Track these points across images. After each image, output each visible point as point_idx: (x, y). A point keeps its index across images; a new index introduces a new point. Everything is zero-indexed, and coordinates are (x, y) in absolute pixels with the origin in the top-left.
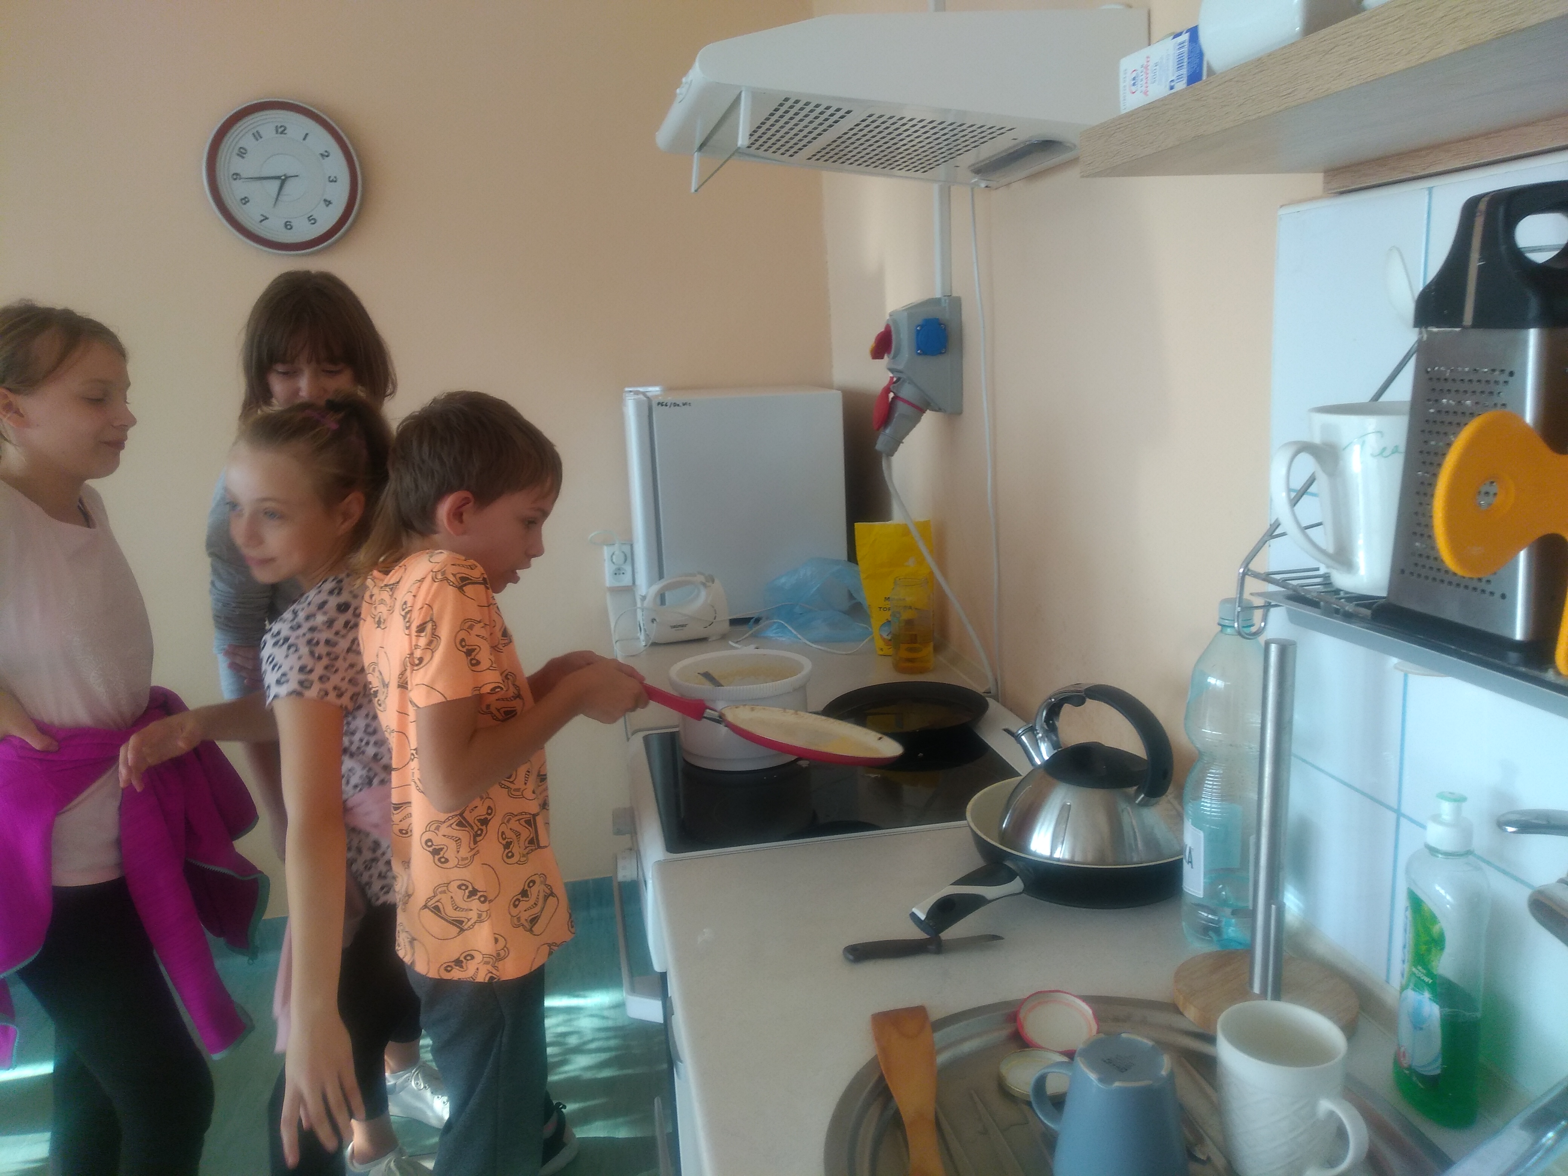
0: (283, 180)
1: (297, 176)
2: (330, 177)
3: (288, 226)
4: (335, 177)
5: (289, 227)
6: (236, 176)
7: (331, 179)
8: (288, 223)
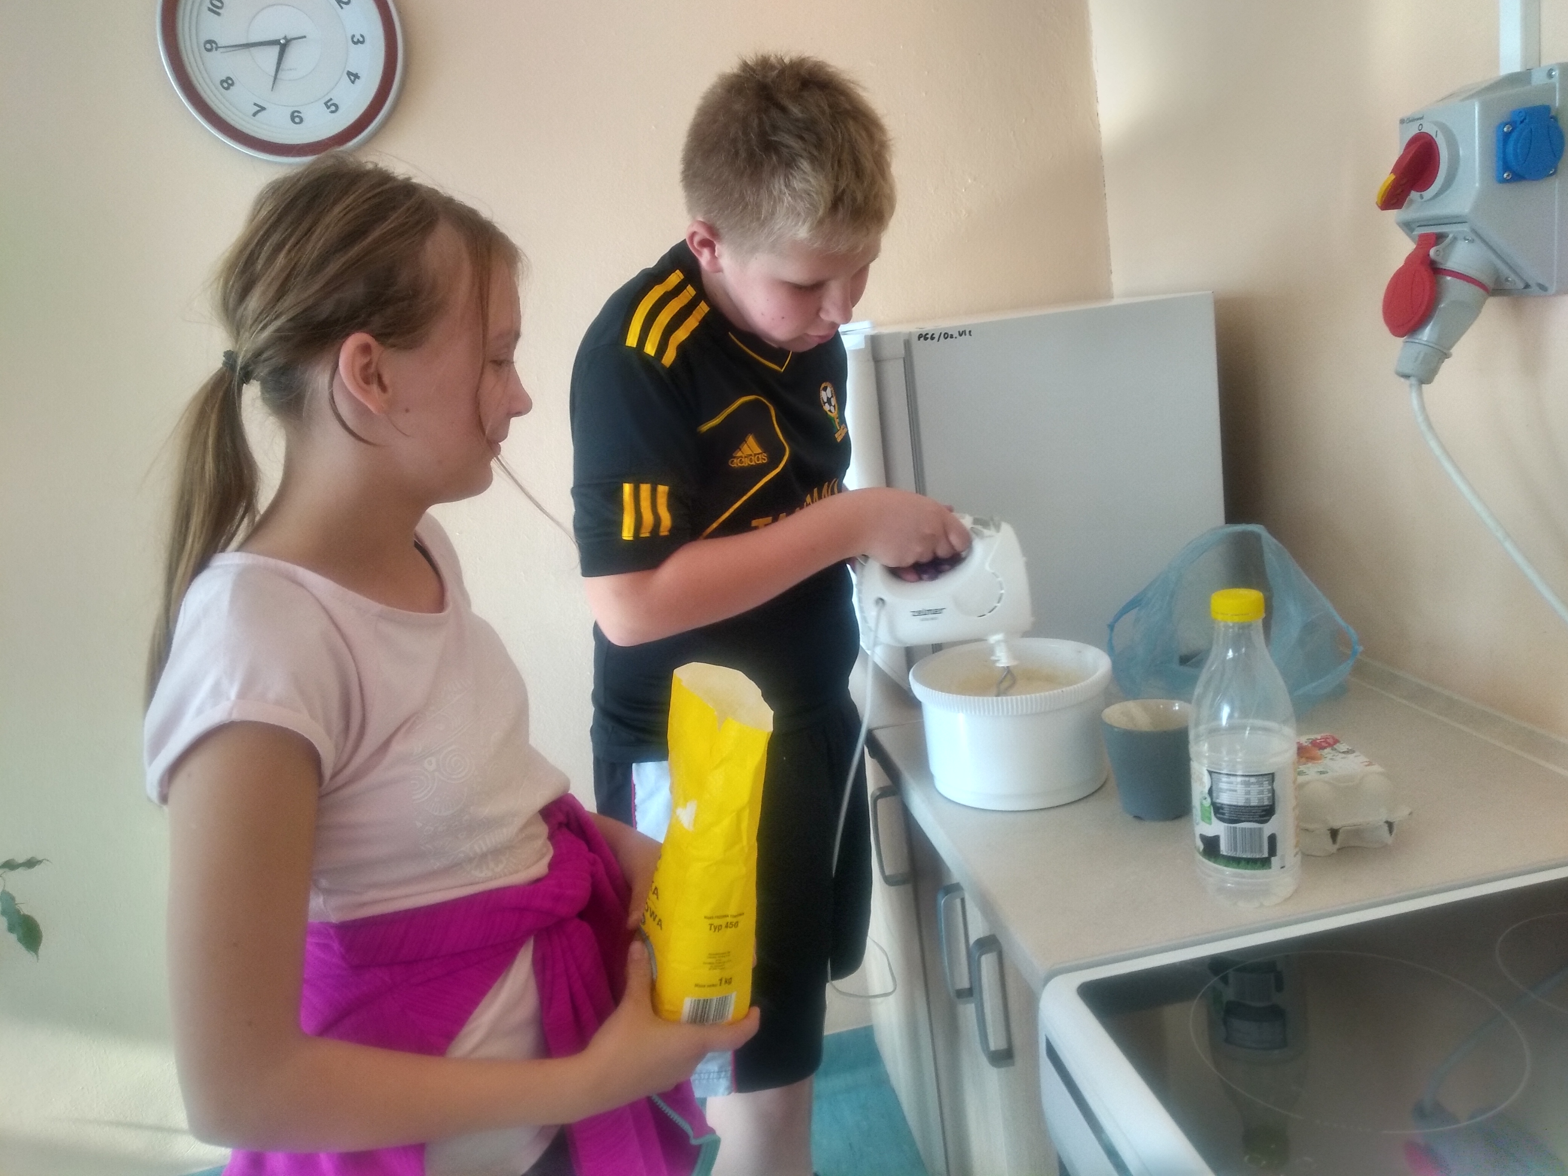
0: (283, 46)
1: (305, 37)
2: (353, 36)
3: (296, 117)
4: (362, 36)
5: (297, 120)
6: (211, 45)
7: (355, 40)
8: (296, 114)
